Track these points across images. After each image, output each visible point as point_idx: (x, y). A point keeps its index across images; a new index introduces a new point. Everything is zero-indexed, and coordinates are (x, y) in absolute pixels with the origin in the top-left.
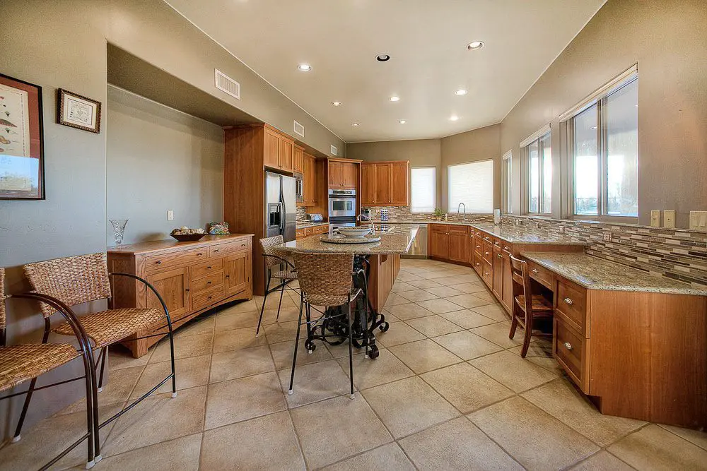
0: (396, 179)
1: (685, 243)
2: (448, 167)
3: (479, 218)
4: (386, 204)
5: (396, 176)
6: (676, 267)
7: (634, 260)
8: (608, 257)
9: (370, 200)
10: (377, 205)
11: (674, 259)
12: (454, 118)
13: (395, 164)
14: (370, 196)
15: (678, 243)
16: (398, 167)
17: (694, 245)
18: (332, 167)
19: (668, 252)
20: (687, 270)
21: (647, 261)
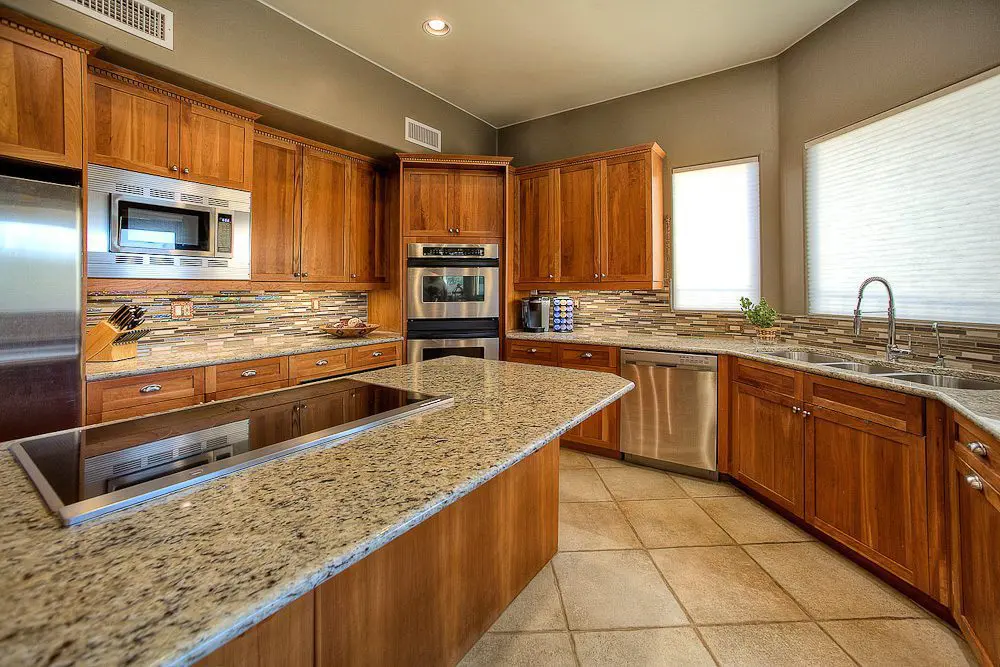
0: (616, 209)
2: (806, 146)
4: (588, 282)
5: (617, 196)
9: (543, 273)
10: (564, 286)
13: (613, 161)
14: (543, 264)
16: (622, 168)
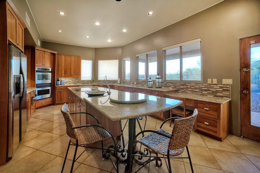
1: (221, 87)
2: (98, 61)
3: (113, 82)
6: (218, 94)
7: (201, 93)
8: (188, 93)
10: (64, 77)
11: (217, 92)
12: (109, 41)
14: (60, 73)
15: (219, 87)
17: (224, 88)
18: (37, 53)
19: (215, 90)
20: (222, 94)
21: (207, 93)
